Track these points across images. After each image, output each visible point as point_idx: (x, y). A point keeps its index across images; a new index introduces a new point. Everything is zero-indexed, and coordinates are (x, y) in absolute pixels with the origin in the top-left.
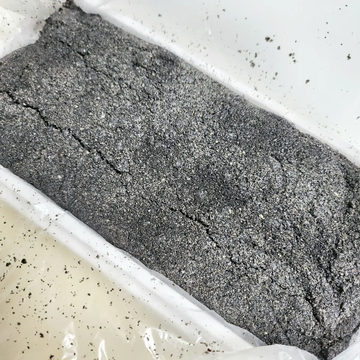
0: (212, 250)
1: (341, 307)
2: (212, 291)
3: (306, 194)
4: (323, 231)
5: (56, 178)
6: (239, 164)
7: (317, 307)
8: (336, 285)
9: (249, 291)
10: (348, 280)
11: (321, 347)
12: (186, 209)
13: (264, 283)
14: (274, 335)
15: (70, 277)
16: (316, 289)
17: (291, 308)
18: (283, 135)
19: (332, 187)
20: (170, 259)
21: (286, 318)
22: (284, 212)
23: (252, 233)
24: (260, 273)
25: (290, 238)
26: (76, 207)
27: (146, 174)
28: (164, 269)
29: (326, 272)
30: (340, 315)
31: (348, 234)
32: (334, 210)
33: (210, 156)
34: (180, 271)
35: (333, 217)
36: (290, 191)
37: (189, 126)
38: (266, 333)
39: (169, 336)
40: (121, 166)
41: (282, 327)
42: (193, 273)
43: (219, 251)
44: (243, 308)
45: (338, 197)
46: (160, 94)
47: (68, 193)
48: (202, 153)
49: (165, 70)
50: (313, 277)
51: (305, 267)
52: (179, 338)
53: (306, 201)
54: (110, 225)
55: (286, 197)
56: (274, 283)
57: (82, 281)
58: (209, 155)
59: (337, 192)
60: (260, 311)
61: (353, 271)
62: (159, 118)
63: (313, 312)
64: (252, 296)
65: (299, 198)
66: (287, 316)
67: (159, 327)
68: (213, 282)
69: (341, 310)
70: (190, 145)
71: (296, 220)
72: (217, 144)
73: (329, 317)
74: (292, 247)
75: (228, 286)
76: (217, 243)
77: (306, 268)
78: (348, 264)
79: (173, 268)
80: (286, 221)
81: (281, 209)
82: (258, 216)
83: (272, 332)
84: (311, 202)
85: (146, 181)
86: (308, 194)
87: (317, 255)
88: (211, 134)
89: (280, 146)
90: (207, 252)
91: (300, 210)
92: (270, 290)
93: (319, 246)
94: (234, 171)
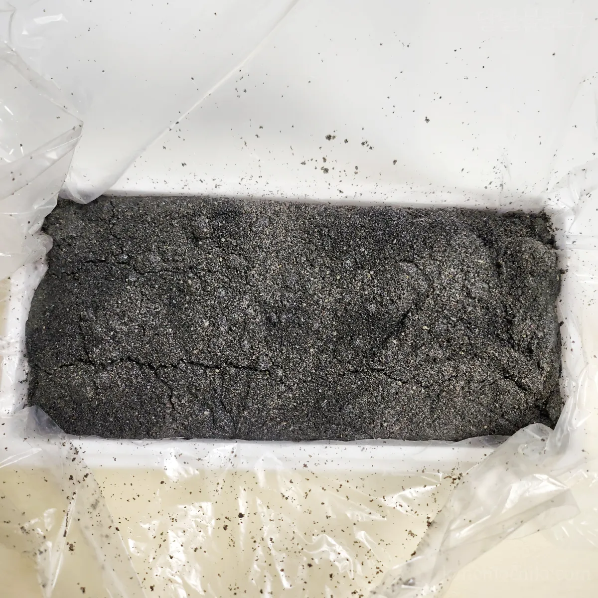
0: (401, 390)
1: (539, 367)
2: (421, 424)
3: (454, 281)
4: (488, 307)
5: (204, 417)
6: (375, 288)
7: (519, 380)
8: (524, 348)
9: (453, 403)
10: (532, 338)
11: (538, 409)
12: (353, 366)
13: (463, 388)
14: (494, 424)
15: (293, 500)
16: (510, 364)
17: (497, 394)
18: (399, 230)
19: (473, 257)
20: (367, 421)
21: (497, 405)
22: (444, 311)
23: (427, 350)
24: (455, 382)
25: (463, 332)
26: (242, 431)
27: (291, 356)
28: (365, 432)
29: (509, 342)
30: (541, 375)
31: (511, 294)
32: (487, 280)
33: (341, 297)
34: (382, 425)
35: (490, 287)
36: (439, 287)
37: (300, 279)
38: (486, 427)
39: (415, 491)
40: (263, 365)
41: (496, 414)
42: (395, 419)
43: (407, 386)
44: (456, 420)
45: (484, 263)
46: (247, 260)
47: (226, 423)
48: (331, 299)
49: (231, 227)
50: (502, 356)
51: (490, 351)
52: (425, 487)
53: (458, 288)
54: (290, 426)
55: (438, 294)
56: (472, 382)
57: (306, 496)
58: (339, 296)
59: (480, 259)
60: (472, 414)
61: (532, 326)
62: (265, 288)
63: (517, 386)
64: (458, 406)
65: (450, 288)
66: (497, 403)
67: (402, 490)
68: (417, 416)
69: (541, 370)
70: (315, 299)
71: (459, 312)
72: (339, 280)
73: (533, 383)
74: (469, 339)
75: (432, 411)
76: (400, 380)
77: (492, 352)
78: (525, 324)
79: (374, 427)
80: (450, 318)
81: (440, 310)
82: (423, 329)
83: (490, 423)
84: (464, 286)
85: (297, 363)
86: (456, 279)
87: (494, 333)
88: (328, 273)
89: (403, 245)
90: (397, 393)
91: (458, 301)
92: (471, 391)
93: (492, 323)
94: (374, 299)
